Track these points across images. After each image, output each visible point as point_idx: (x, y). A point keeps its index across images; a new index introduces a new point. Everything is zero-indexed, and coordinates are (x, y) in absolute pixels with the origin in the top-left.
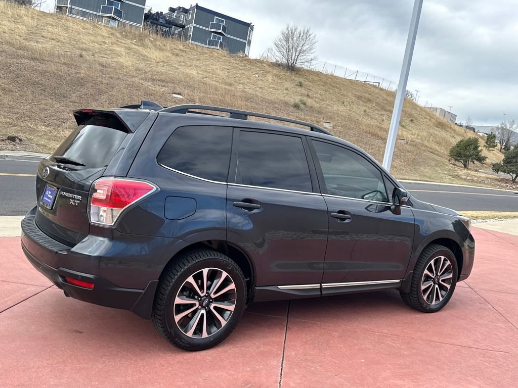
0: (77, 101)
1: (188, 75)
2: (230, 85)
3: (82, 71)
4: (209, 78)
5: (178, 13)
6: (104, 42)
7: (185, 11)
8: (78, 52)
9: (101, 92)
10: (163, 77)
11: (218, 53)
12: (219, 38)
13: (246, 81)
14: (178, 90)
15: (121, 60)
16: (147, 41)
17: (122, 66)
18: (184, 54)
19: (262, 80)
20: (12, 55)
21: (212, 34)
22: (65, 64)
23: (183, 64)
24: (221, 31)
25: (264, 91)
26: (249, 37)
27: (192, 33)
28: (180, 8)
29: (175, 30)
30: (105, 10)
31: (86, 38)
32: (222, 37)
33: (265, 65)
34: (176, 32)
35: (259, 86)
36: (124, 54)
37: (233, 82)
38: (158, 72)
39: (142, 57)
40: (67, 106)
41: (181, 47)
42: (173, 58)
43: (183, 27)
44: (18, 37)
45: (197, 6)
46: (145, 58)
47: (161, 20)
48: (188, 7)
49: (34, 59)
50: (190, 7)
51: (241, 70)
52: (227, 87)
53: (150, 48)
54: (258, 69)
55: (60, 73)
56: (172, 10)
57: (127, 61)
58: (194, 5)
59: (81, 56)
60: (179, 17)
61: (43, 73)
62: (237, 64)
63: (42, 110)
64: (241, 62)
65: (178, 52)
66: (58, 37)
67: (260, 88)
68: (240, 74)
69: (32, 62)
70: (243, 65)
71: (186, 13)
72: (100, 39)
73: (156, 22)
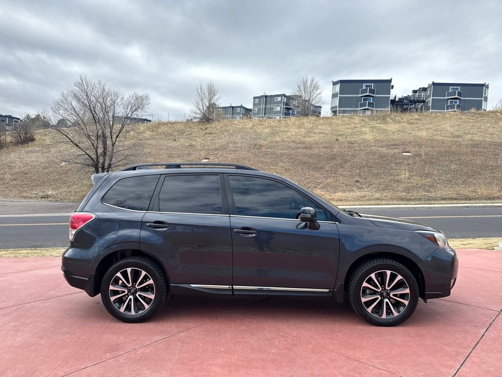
0: (330, 170)
1: (418, 137)
2: (458, 137)
3: (335, 150)
4: (438, 135)
5: (419, 93)
6: (355, 127)
7: (424, 89)
8: (335, 137)
9: (346, 161)
10: (396, 142)
11: (450, 114)
12: (456, 102)
13: (475, 131)
14: (408, 149)
15: (365, 137)
16: (388, 119)
17: (365, 141)
18: (418, 122)
19: (493, 127)
20: (293, 149)
21: (449, 100)
22: (325, 147)
23: (416, 129)
24: (456, 96)
25: (494, 136)
26: (485, 94)
27: (431, 104)
28: (420, 88)
29: (418, 105)
30: (362, 105)
31: (343, 127)
32: (458, 101)
33: (498, 114)
34: (419, 106)
35: (490, 133)
36: (368, 132)
37: (461, 134)
38: (393, 140)
39: (382, 131)
40: (322, 174)
41: (417, 117)
42: (408, 126)
43: (424, 101)
44: (299, 137)
45: (434, 84)
46: (385, 131)
47: (405, 101)
48: (426, 86)
49: (305, 148)
50: (428, 86)
51: (473, 122)
52: (455, 139)
53: (390, 123)
54: (490, 119)
55: (321, 153)
56: (415, 92)
57: (369, 137)
58: (431, 83)
59: (337, 140)
60: (420, 95)
61: (310, 156)
62: (468, 119)
63: (306, 179)
64: (473, 116)
65: (412, 121)
66: (324, 131)
67: (491, 134)
68: (470, 126)
69: (305, 151)
70: (474, 118)
71: (425, 91)
72: (353, 125)
73: (401, 104)
